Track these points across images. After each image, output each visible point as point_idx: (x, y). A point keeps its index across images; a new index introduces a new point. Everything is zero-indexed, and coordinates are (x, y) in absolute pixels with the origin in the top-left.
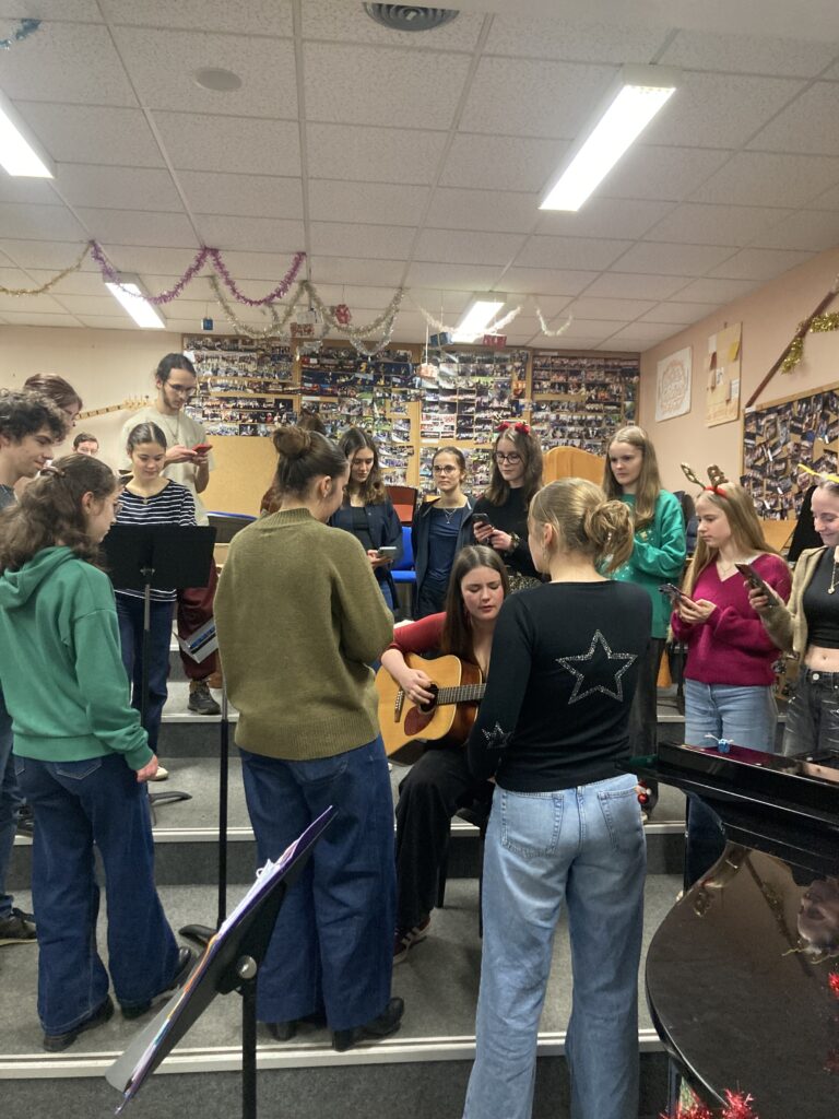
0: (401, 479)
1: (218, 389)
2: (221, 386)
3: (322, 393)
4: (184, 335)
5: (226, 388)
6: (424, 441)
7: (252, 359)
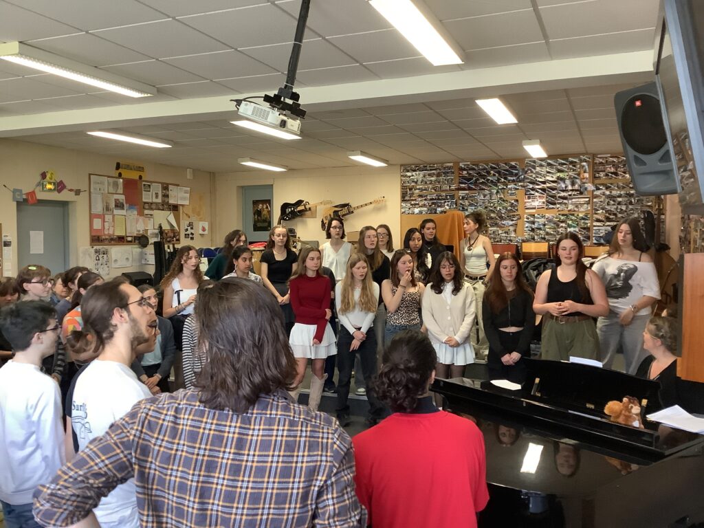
0: (513, 233)
1: (417, 191)
2: (419, 189)
3: (470, 189)
4: (401, 165)
5: (421, 190)
6: (527, 211)
7: (434, 174)
